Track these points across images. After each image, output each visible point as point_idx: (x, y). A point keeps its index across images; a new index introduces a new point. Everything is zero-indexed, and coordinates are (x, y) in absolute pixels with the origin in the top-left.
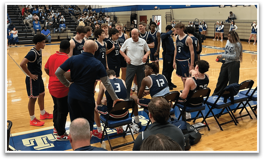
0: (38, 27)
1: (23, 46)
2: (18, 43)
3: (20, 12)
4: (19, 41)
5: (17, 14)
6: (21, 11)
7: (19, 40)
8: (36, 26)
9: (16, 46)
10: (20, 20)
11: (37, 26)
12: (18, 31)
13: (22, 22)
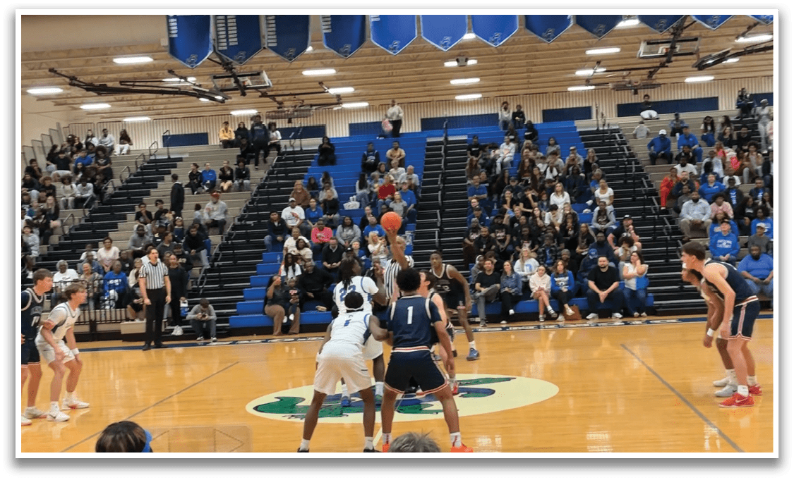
0: (727, 246)
1: (674, 321)
2: (653, 312)
3: (654, 193)
4: (655, 302)
5: (644, 202)
6: (655, 190)
7: (657, 298)
8: (719, 241)
9: (648, 322)
10: (654, 222)
11: (724, 244)
12: (650, 265)
13: (664, 231)
